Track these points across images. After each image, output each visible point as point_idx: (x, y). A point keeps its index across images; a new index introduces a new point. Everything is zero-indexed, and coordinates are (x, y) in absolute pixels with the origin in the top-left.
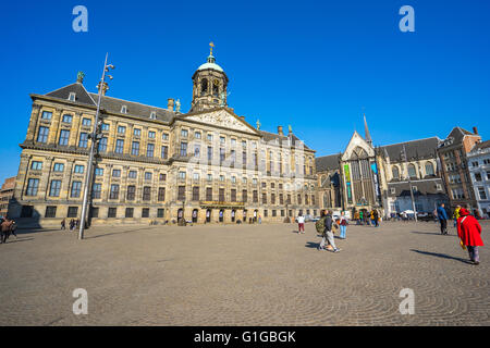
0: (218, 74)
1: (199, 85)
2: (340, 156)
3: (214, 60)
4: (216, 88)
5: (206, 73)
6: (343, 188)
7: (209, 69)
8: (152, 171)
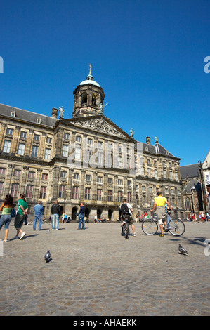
0: (96, 89)
1: (80, 98)
2: (200, 165)
3: (92, 79)
4: (94, 100)
5: (85, 88)
6: (204, 193)
7: (89, 85)
8: (36, 170)
